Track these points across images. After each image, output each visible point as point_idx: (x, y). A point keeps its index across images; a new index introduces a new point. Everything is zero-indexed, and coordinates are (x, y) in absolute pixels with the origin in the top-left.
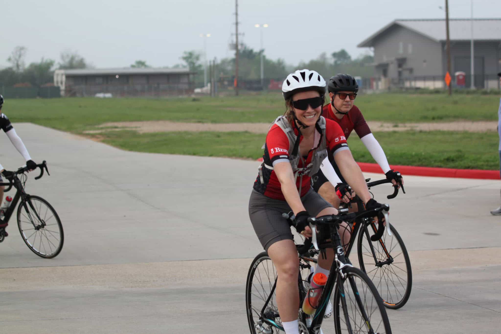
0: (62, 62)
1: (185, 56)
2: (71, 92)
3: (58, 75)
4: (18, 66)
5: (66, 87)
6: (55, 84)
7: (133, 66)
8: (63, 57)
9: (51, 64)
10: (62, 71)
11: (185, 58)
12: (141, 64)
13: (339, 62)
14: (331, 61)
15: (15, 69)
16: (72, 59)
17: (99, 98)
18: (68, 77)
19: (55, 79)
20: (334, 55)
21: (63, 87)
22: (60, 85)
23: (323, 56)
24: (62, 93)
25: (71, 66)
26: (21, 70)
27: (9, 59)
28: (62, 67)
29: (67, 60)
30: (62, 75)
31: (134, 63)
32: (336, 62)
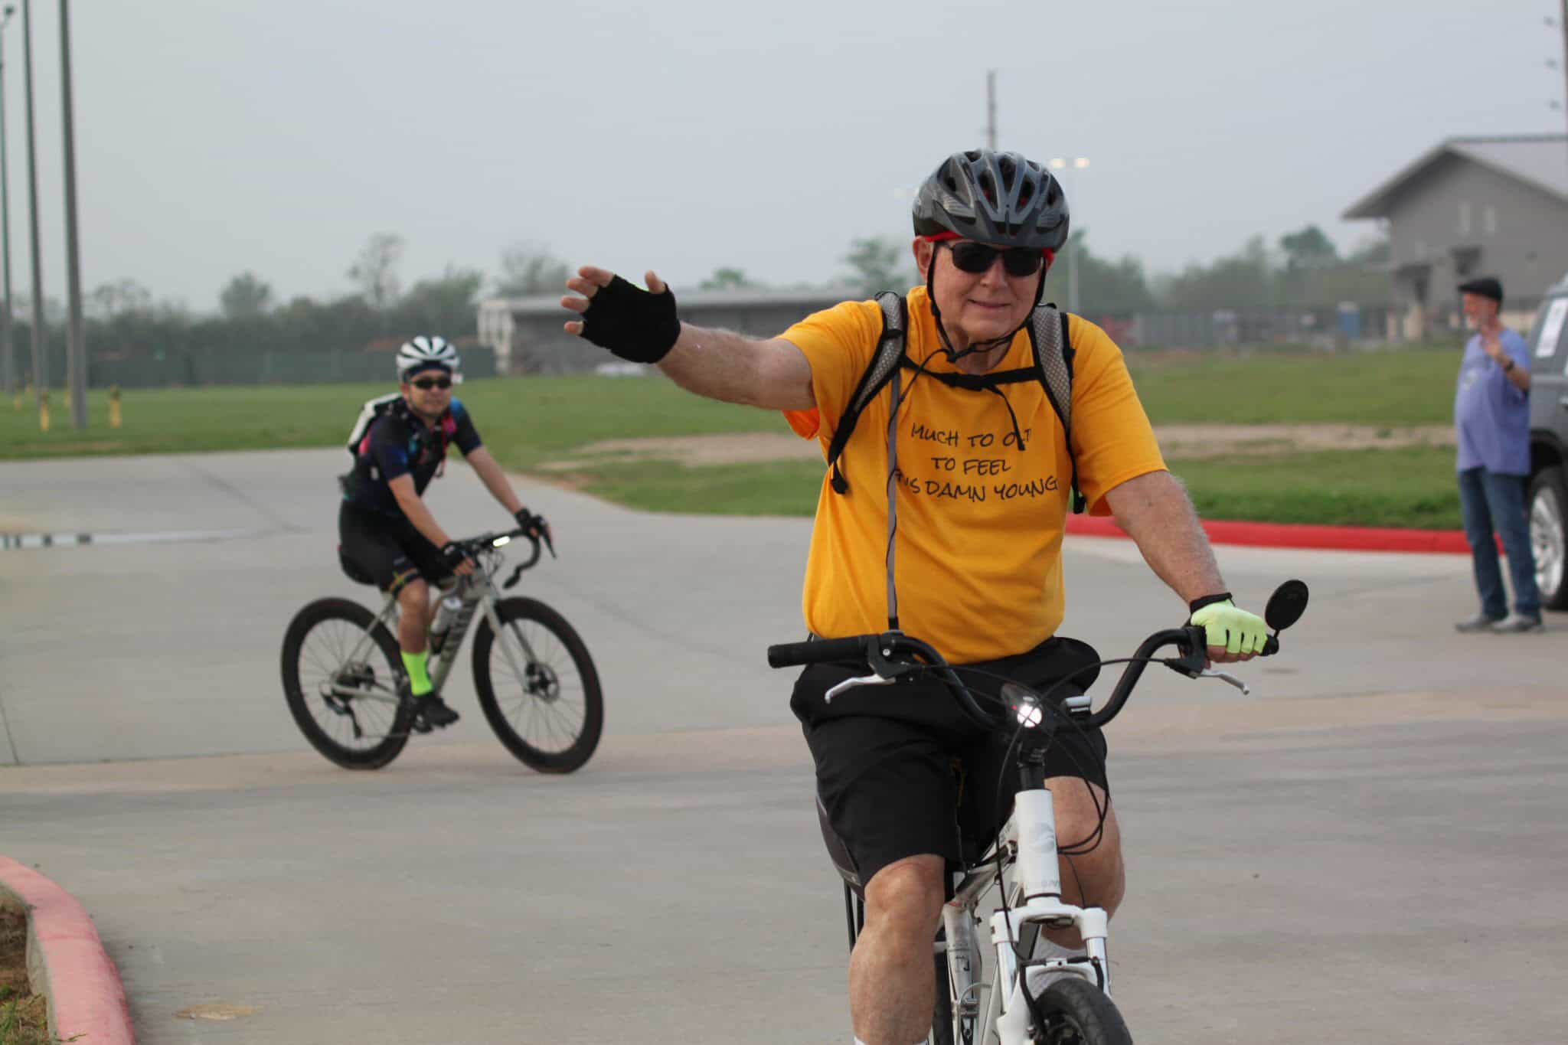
0: (505, 277)
1: (855, 251)
2: (526, 361)
3: (489, 313)
4: (379, 290)
5: (514, 348)
6: (483, 341)
7: (706, 286)
8: (508, 263)
9: (471, 283)
10: (503, 304)
11: (858, 260)
12: (730, 276)
13: (1301, 263)
14: (1278, 258)
15: (370, 300)
16: (536, 266)
17: (606, 378)
18: (521, 319)
19: (483, 325)
20: (1289, 242)
21: (503, 349)
22: (495, 342)
23: (1256, 245)
24: (503, 365)
25: (532, 288)
26: (389, 301)
27: (354, 273)
28: (507, 292)
29: (521, 271)
30: (501, 313)
31: (708, 275)
32: (1291, 263)
